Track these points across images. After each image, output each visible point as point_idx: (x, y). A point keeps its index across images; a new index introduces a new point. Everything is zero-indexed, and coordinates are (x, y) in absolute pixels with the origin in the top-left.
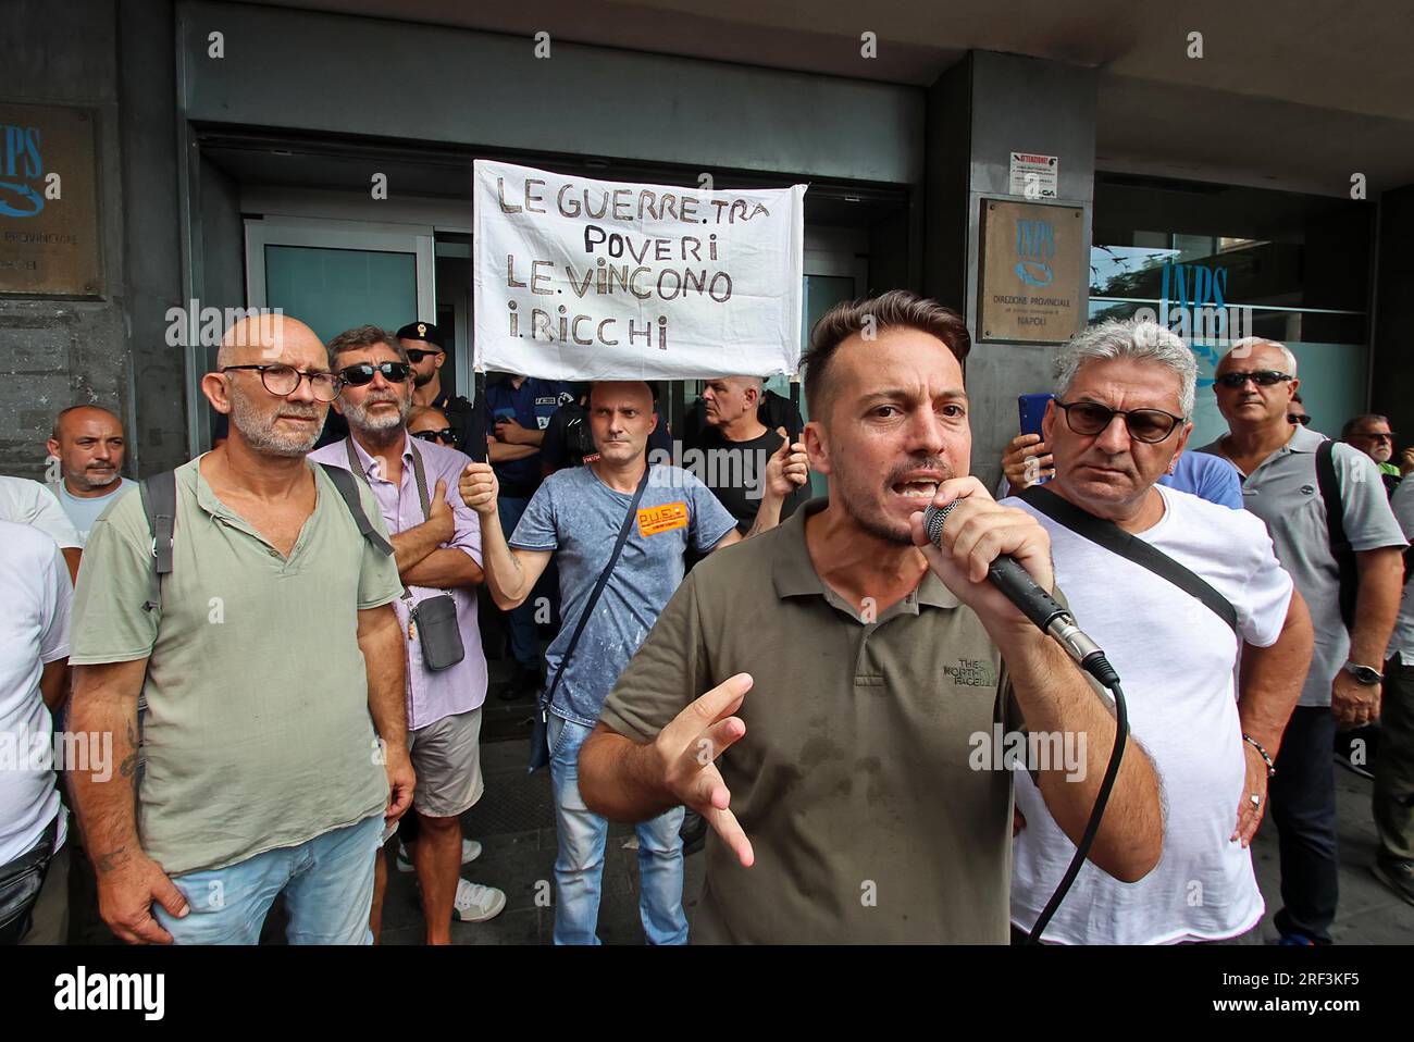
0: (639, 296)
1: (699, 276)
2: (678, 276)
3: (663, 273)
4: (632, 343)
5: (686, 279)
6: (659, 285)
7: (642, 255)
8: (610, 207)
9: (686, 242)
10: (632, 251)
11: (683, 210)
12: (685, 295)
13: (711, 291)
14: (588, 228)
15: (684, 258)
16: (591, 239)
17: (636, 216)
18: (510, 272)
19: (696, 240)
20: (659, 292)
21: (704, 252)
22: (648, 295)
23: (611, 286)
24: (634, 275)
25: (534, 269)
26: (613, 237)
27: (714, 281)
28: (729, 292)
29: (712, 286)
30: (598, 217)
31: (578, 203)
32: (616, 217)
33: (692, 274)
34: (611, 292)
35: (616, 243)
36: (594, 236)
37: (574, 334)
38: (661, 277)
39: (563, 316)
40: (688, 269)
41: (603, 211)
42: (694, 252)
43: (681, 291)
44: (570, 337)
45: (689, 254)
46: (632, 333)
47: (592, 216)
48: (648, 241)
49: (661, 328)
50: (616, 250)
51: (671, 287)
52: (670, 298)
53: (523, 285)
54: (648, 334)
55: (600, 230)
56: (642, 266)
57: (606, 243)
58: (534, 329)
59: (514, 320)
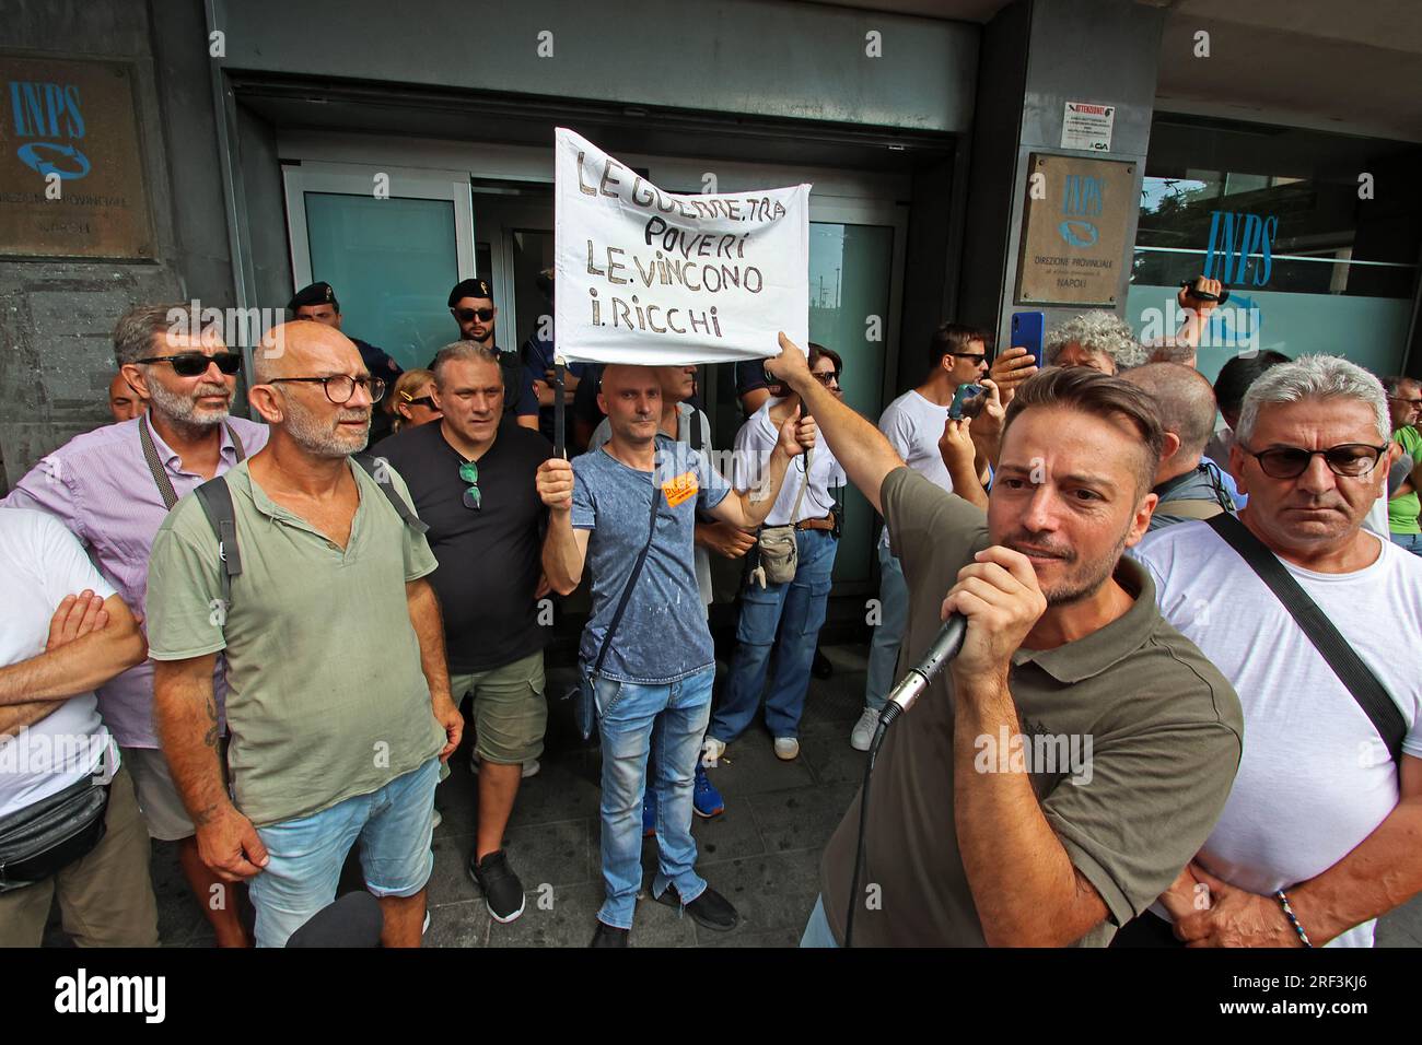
0: (691, 288)
2: (717, 272)
3: (706, 269)
4: (695, 331)
6: (704, 279)
15: (719, 255)
18: (590, 258)
20: (706, 285)
22: (698, 288)
23: (670, 277)
24: (685, 268)
25: (610, 257)
26: (675, 231)
33: (726, 271)
34: (671, 283)
36: (656, 227)
37: (651, 323)
38: (704, 272)
39: (638, 305)
40: (723, 266)
44: (646, 326)
46: (693, 322)
49: (712, 318)
51: (714, 281)
52: (714, 291)
53: (602, 273)
54: (704, 323)
55: (663, 223)
56: (690, 260)
57: (663, 234)
58: (616, 318)
59: (596, 308)
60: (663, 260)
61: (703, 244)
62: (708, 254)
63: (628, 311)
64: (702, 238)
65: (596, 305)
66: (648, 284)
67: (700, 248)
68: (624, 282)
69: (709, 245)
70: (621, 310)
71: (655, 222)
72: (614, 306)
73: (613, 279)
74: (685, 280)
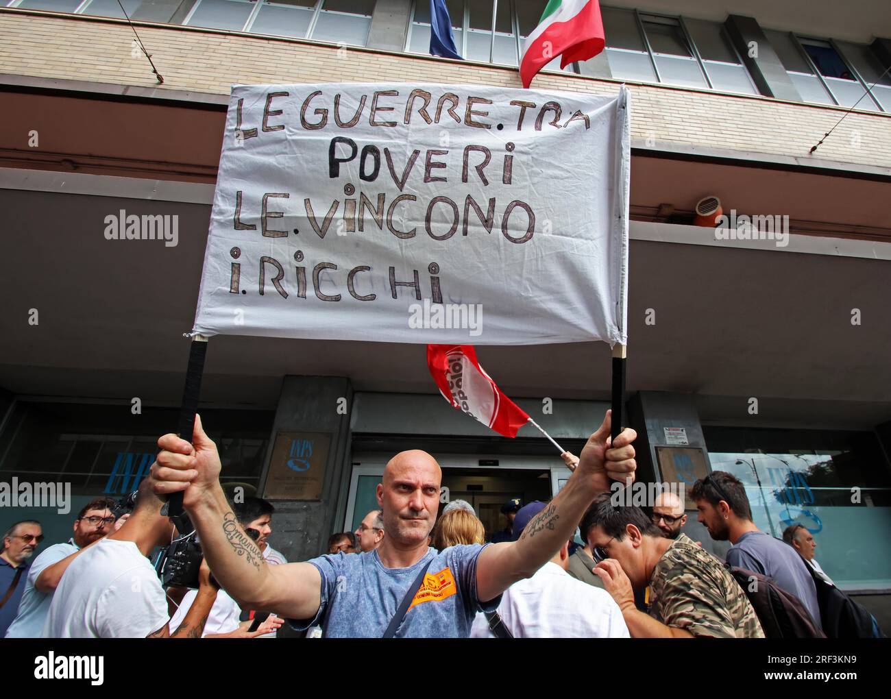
0: (398, 234)
1: (485, 206)
2: (455, 207)
3: (433, 202)
5: (466, 211)
6: (428, 220)
7: (406, 175)
8: (366, 112)
9: (471, 153)
10: (391, 168)
11: (469, 112)
12: (465, 233)
13: (504, 227)
14: (334, 142)
15: (465, 179)
16: (337, 156)
17: (400, 120)
18: (237, 212)
19: (485, 150)
20: (428, 229)
21: (494, 171)
22: (412, 234)
23: (361, 221)
24: (394, 205)
25: (266, 202)
26: (371, 149)
27: (508, 212)
28: (531, 229)
29: (505, 220)
30: (350, 125)
31: (326, 111)
32: (373, 123)
33: (475, 204)
34: (361, 229)
35: (370, 158)
36: (343, 151)
37: (316, 288)
38: (430, 208)
39: (300, 264)
40: (469, 197)
41: (356, 118)
42: (479, 169)
43: (460, 227)
44: (310, 292)
45: (473, 174)
46: (394, 284)
47: (342, 125)
48: (416, 152)
49: (432, 278)
50: (369, 170)
51: (446, 222)
52: (443, 238)
53: (252, 226)
54: (416, 285)
55: (350, 142)
56: (405, 191)
57: (357, 160)
58: (262, 283)
59: (236, 271)
60: (356, 196)
61: (429, 165)
62: (443, 179)
63: (282, 274)
64: (423, 155)
66: (322, 233)
67: (428, 171)
69: (442, 165)
70: (271, 272)
71: (337, 144)
72: (262, 268)
73: (267, 234)
74: (389, 222)
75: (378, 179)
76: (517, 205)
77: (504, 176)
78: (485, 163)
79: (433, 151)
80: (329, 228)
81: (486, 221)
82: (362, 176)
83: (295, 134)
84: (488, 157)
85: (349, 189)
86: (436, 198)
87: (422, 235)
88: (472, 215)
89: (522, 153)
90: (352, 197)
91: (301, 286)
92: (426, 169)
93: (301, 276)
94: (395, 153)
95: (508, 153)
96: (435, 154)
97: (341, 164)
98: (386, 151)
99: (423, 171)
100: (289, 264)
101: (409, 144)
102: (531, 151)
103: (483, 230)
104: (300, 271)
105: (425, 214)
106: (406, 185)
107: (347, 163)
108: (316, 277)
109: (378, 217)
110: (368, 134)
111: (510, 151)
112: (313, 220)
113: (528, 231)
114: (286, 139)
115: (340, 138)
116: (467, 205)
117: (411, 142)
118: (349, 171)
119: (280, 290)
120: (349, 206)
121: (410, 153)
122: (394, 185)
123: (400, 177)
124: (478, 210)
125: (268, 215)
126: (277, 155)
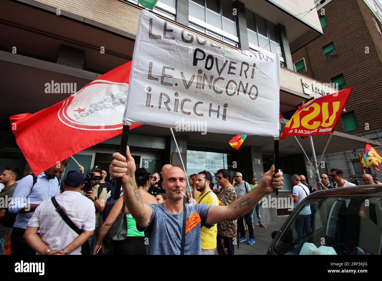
0: (216, 91)
2: (236, 84)
3: (229, 82)
4: (210, 116)
5: (239, 86)
6: (227, 88)
7: (222, 70)
9: (244, 65)
10: (217, 66)
12: (238, 94)
13: (249, 94)
14: (196, 50)
15: (241, 75)
16: (197, 57)
18: (150, 71)
19: (248, 65)
20: (227, 91)
21: (249, 73)
22: (221, 92)
23: (204, 85)
24: (216, 80)
25: (164, 71)
26: (210, 57)
27: (251, 89)
28: (257, 95)
29: (250, 91)
30: (202, 44)
31: (192, 36)
32: (212, 45)
33: (242, 84)
34: (203, 88)
35: (210, 60)
36: (199, 55)
37: (182, 108)
38: (228, 84)
39: (177, 98)
40: (241, 82)
41: (205, 41)
42: (245, 72)
43: (237, 92)
44: (179, 109)
45: (243, 73)
46: (211, 111)
47: (199, 44)
48: (227, 61)
49: (224, 109)
50: (209, 65)
51: (232, 89)
52: (231, 95)
53: (157, 79)
54: (218, 112)
55: (203, 52)
56: (221, 76)
57: (205, 60)
58: (160, 103)
59: (149, 97)
60: (202, 75)
61: (230, 67)
62: (234, 74)
63: (169, 101)
64: (229, 63)
65: (149, 96)
66: (187, 87)
67: (230, 70)
68: (171, 85)
69: (234, 68)
70: (164, 99)
71: (198, 52)
72: (161, 97)
73: (163, 83)
74: (214, 87)
75: (212, 70)
76: (254, 86)
77: (252, 76)
78: (247, 70)
79: (232, 62)
80: (191, 86)
81: (245, 91)
82: (206, 67)
83: (179, 43)
84: (248, 68)
85: (200, 71)
86: (231, 80)
87: (224, 93)
88: (241, 88)
89: (257, 68)
90: (200, 75)
91: (176, 106)
92: (229, 69)
93: (177, 102)
94: (219, 60)
95: (253, 68)
96: (233, 63)
97: (198, 61)
98: (216, 59)
99: (228, 69)
100: (173, 97)
101: (224, 57)
102: (259, 68)
103: (243, 94)
104: (177, 100)
105: (226, 86)
106: (221, 74)
107: (201, 61)
108: (182, 104)
109: (210, 84)
110: (210, 49)
111: (254, 66)
112: (184, 81)
113: (256, 96)
114: (175, 45)
115: (199, 49)
116: (240, 84)
117: (225, 57)
118: (201, 64)
119: (167, 107)
120: (199, 78)
121: (224, 61)
122: (217, 73)
123: (220, 70)
124: (243, 87)
125: (165, 75)
126: (170, 50)
